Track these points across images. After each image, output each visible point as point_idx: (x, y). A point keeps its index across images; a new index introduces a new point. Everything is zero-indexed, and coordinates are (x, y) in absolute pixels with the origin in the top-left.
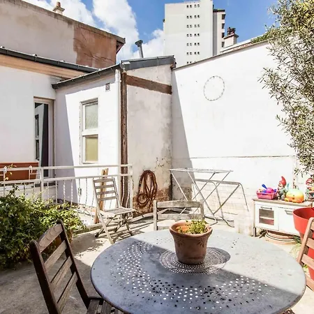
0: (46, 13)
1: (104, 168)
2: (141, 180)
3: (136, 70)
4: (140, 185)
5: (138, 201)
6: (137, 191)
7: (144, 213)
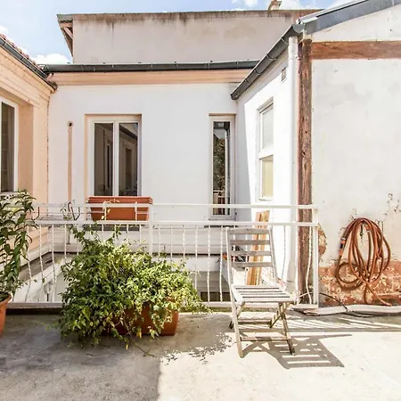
0: (257, 15)
1: (261, 210)
2: (346, 236)
3: (334, 28)
4: (342, 246)
5: (337, 275)
6: (337, 257)
7: (351, 301)
